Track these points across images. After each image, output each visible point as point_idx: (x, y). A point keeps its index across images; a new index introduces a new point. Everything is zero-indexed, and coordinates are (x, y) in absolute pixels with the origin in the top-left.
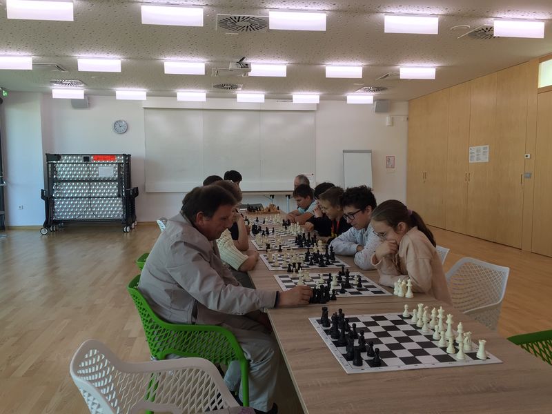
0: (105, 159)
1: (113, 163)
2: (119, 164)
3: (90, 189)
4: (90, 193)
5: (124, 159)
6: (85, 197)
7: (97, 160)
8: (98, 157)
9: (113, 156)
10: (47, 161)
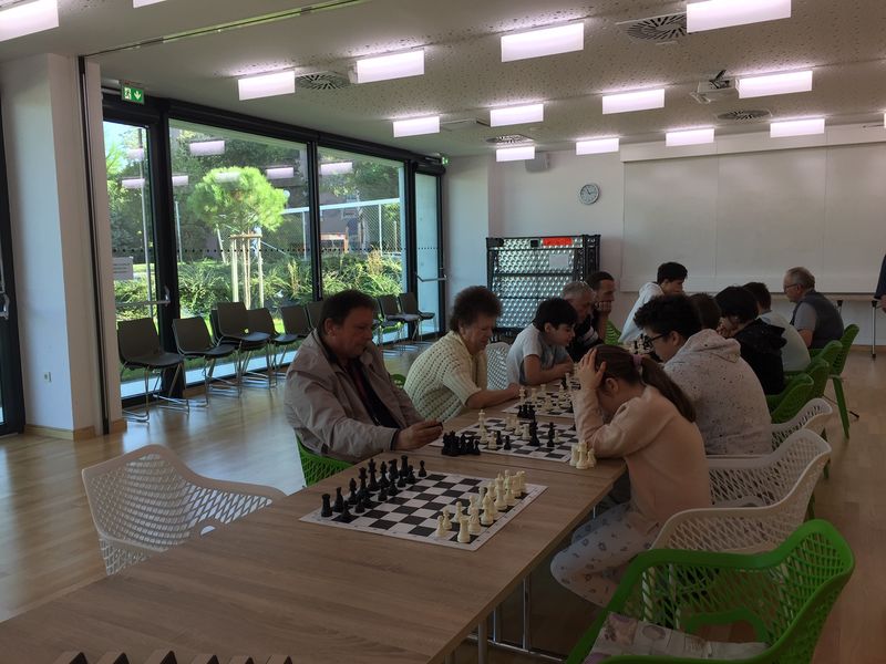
0: (558, 244)
1: (568, 249)
2: (576, 250)
3: (537, 287)
4: (539, 292)
5: (585, 243)
6: (532, 298)
7: (549, 244)
8: (550, 240)
9: (568, 239)
10: (488, 247)
